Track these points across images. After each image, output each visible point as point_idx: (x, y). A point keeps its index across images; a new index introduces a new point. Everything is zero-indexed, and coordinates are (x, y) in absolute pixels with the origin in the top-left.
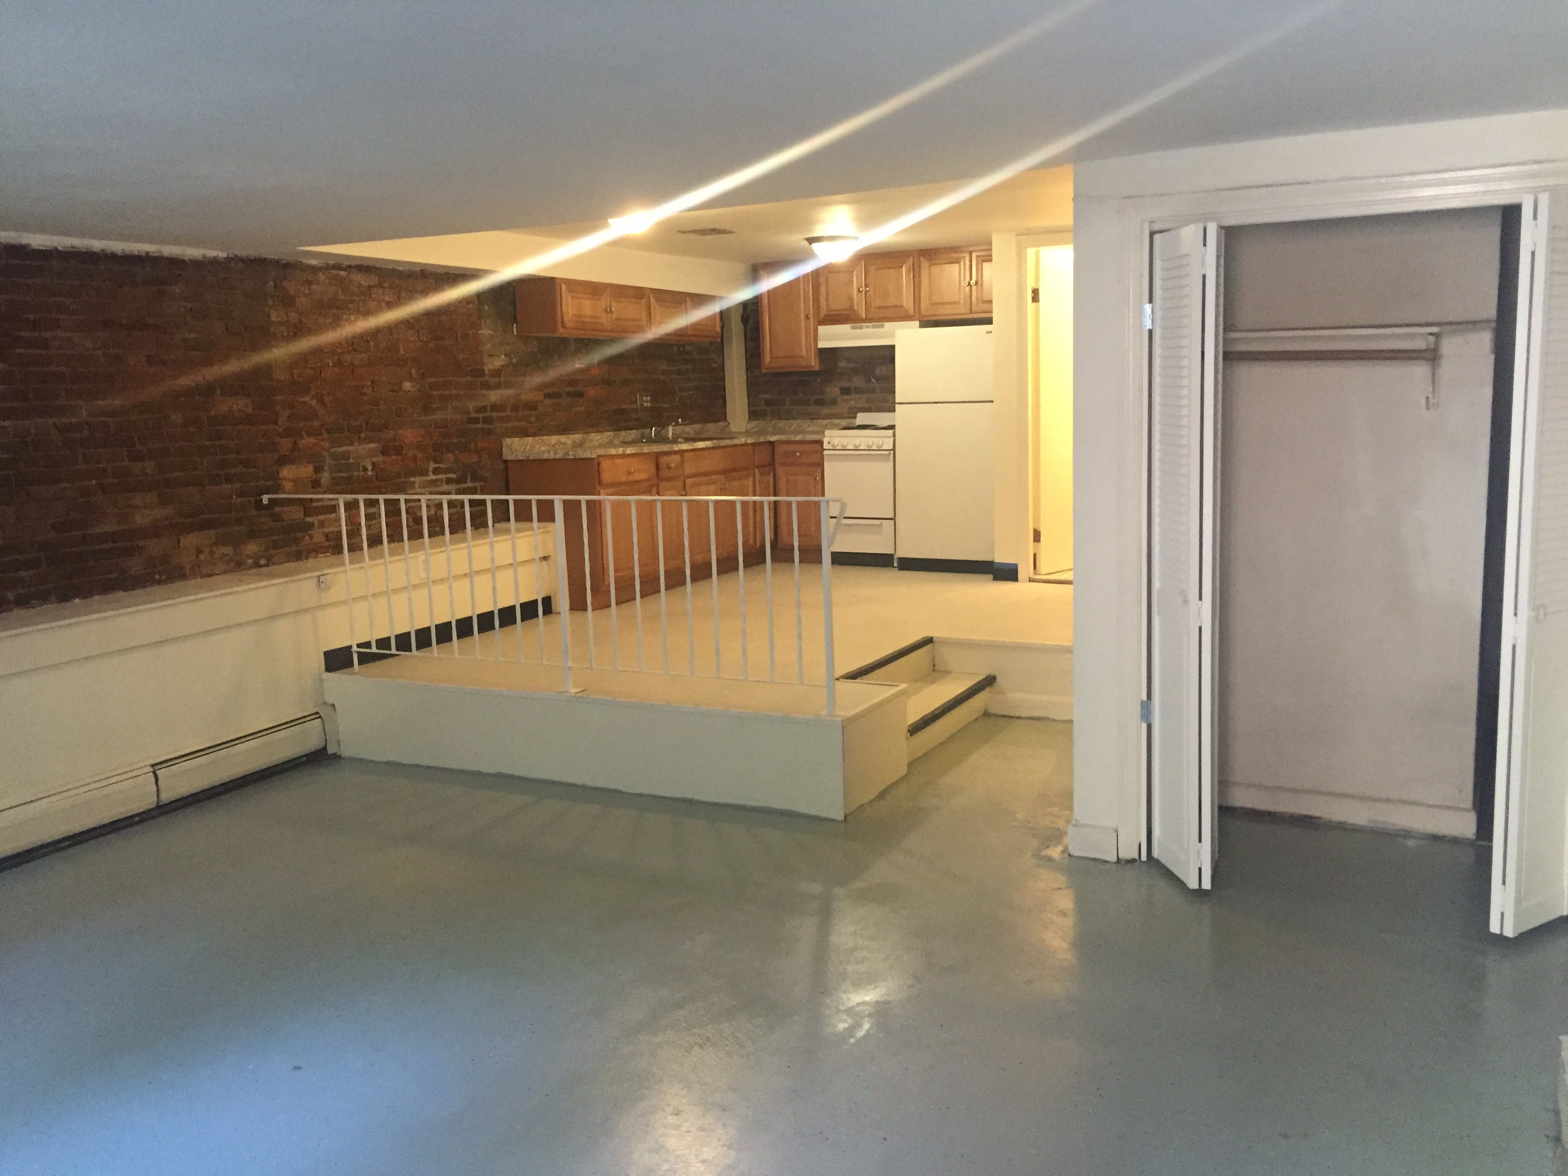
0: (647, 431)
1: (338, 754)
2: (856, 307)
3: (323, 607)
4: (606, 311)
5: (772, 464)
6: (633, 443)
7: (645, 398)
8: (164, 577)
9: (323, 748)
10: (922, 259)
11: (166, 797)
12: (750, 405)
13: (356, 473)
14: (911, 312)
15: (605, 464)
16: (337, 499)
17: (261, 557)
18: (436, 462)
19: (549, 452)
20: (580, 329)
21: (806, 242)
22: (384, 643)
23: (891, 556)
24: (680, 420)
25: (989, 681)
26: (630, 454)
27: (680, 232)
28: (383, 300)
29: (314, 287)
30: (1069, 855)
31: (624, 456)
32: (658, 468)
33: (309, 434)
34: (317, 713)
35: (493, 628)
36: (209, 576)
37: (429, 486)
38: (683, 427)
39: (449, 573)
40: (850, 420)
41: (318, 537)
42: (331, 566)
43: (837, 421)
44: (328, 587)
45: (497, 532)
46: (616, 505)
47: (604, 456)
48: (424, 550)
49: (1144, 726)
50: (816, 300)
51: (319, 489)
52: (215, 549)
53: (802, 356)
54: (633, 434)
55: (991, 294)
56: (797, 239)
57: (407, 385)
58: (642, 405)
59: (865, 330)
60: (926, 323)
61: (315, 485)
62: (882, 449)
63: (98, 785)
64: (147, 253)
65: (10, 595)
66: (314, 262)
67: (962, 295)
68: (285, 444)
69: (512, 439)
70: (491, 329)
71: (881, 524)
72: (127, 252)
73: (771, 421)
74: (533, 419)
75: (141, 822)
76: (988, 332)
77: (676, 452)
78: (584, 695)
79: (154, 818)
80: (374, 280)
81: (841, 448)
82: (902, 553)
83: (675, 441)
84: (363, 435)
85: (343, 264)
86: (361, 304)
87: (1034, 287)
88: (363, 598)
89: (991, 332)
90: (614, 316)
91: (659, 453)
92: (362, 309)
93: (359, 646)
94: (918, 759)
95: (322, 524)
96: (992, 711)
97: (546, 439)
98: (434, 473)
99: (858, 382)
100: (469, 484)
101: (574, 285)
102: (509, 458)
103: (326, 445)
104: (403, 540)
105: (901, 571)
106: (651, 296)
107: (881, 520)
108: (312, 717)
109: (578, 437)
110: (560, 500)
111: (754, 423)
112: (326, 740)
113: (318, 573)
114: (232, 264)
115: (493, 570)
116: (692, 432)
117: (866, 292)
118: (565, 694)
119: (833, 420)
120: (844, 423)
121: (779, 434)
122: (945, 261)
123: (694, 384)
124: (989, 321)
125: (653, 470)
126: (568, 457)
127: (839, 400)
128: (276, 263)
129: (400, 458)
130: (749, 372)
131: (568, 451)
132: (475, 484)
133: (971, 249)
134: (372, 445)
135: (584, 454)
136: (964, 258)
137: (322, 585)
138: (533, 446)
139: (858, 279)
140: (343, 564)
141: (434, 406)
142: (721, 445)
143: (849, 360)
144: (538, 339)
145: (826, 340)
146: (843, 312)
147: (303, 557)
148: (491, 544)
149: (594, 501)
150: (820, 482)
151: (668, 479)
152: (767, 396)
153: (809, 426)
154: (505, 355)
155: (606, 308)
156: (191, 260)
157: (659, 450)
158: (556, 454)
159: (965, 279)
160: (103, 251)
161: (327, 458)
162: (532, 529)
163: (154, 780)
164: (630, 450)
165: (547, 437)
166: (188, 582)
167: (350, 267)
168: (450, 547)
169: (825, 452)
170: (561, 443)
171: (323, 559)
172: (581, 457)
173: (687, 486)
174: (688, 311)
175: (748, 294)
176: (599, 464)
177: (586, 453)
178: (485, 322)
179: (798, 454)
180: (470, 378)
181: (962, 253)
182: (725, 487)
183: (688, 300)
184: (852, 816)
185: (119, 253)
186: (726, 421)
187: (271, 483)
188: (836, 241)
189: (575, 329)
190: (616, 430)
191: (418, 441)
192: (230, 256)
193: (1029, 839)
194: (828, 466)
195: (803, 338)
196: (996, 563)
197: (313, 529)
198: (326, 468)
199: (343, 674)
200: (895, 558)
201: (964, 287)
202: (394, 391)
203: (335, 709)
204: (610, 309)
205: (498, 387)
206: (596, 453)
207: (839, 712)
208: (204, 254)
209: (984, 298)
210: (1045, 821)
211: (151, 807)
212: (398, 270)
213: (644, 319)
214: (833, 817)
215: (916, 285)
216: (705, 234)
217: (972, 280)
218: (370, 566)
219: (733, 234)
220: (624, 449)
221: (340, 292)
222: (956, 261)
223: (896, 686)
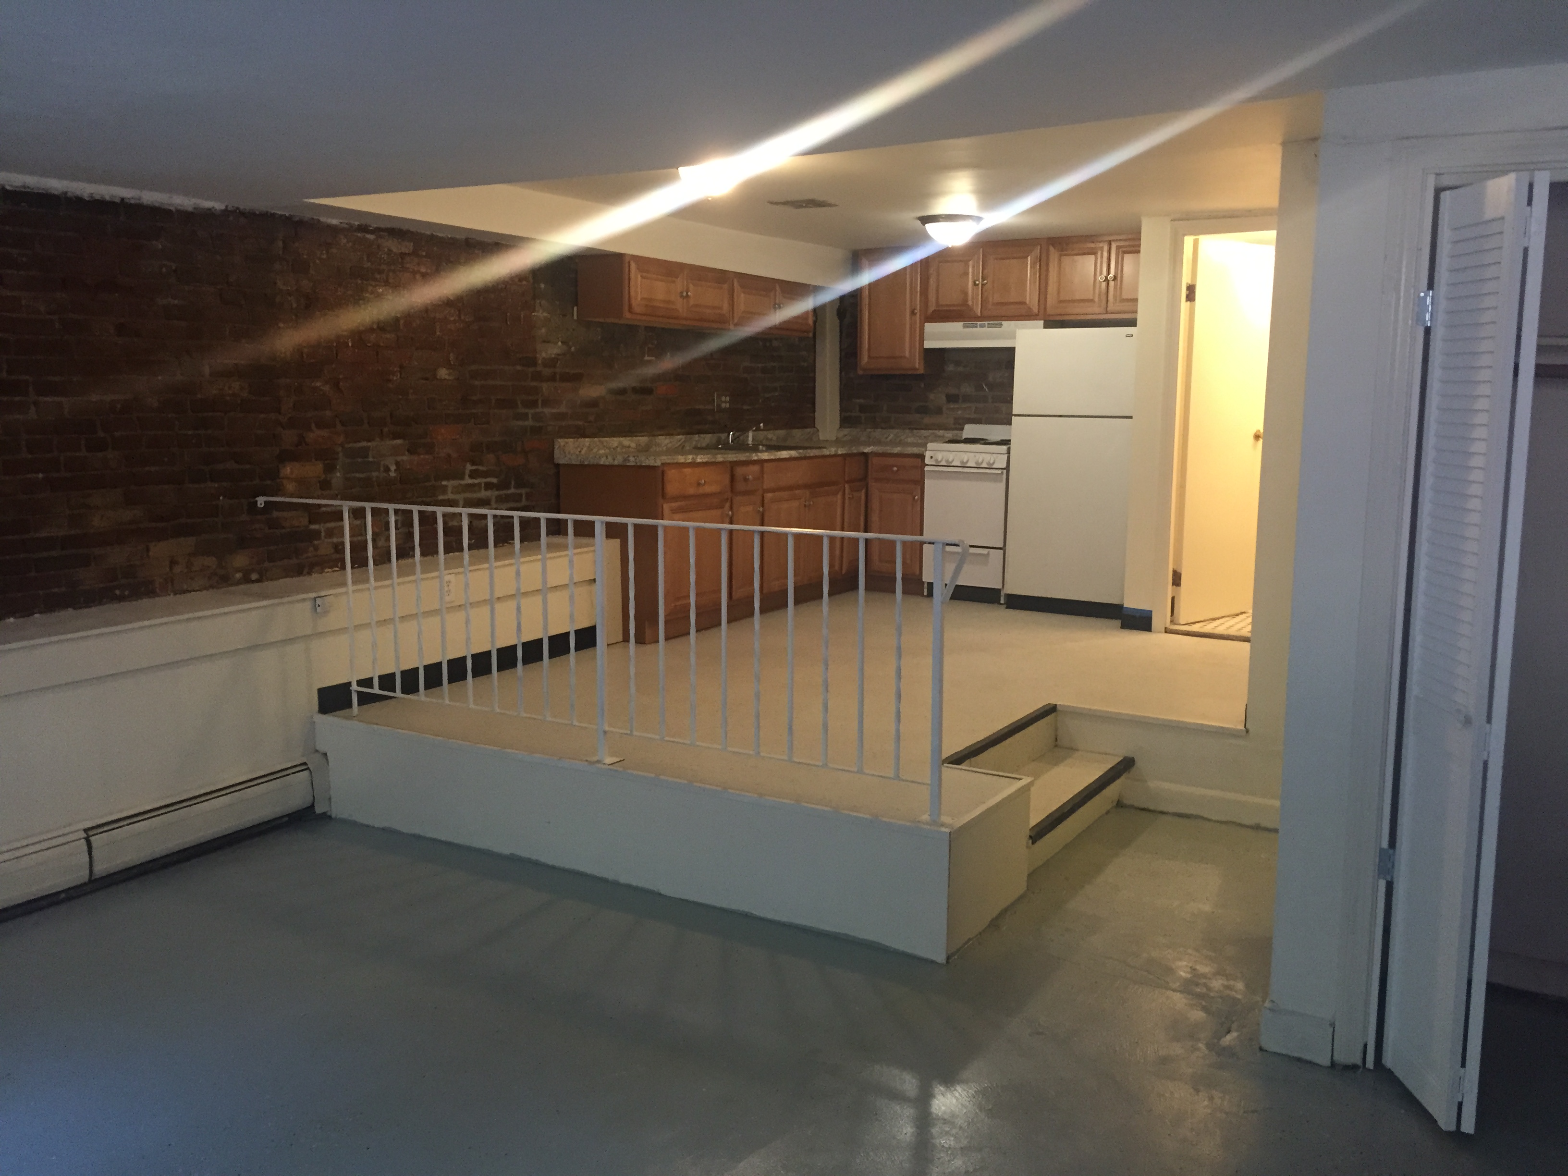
0: (723, 436)
1: (329, 814)
2: (970, 303)
3: (322, 634)
4: (682, 296)
5: (864, 478)
6: (706, 449)
7: (723, 399)
8: (127, 593)
9: (308, 807)
10: (1051, 248)
11: (101, 868)
12: (842, 410)
13: (375, 474)
14: (1035, 310)
15: (671, 474)
16: (342, 506)
17: (253, 570)
18: (473, 464)
19: (607, 457)
20: (649, 315)
21: (919, 222)
22: (387, 681)
23: (997, 592)
24: (761, 424)
25: (1126, 765)
26: (701, 463)
27: (772, 203)
28: (419, 272)
29: (334, 251)
30: (1261, 1049)
31: (694, 465)
32: (732, 479)
33: (318, 426)
34: (305, 764)
35: (515, 665)
36: (185, 592)
37: (465, 492)
38: (765, 432)
39: (466, 597)
40: (956, 432)
41: (325, 547)
42: (332, 586)
43: (941, 432)
44: (326, 612)
46: (672, 532)
47: (669, 464)
49: (1382, 884)
50: (924, 292)
51: (326, 494)
52: (193, 560)
53: (905, 357)
54: (707, 439)
55: (1136, 289)
56: (907, 218)
57: (443, 373)
58: (719, 406)
59: (979, 329)
60: (1050, 324)
61: (325, 485)
62: (994, 467)
64: (123, 199)
66: (335, 222)
67: (1097, 291)
68: (288, 436)
69: (566, 440)
70: (547, 311)
71: (988, 553)
72: (98, 197)
73: (865, 429)
74: (592, 418)
75: (69, 899)
76: (1127, 336)
77: (755, 462)
78: (620, 767)
79: (85, 894)
80: (407, 247)
81: (946, 464)
82: (1010, 589)
83: (755, 449)
84: (386, 430)
85: (370, 226)
86: (391, 274)
87: (1190, 282)
88: (367, 626)
89: (1132, 336)
90: (692, 302)
91: (736, 462)
92: (391, 281)
93: (360, 683)
94: (1041, 866)
95: (327, 534)
96: (1126, 802)
97: (606, 441)
98: (471, 477)
99: (967, 389)
100: (512, 491)
101: (645, 263)
102: (562, 462)
103: (341, 439)
104: (414, 557)
105: (1008, 610)
106: (735, 281)
107: (989, 550)
108: (298, 769)
109: (643, 440)
110: (602, 522)
111: (846, 431)
112: (314, 796)
113: (313, 595)
114: (231, 218)
116: (775, 438)
117: (982, 285)
118: (600, 765)
119: (936, 431)
120: (949, 435)
121: (874, 444)
122: (1075, 252)
123: (778, 384)
124: (1133, 323)
125: (727, 482)
126: (628, 464)
127: (944, 409)
128: (287, 220)
129: (430, 457)
130: (843, 373)
131: (629, 456)
132: (518, 491)
133: (1111, 238)
134: (397, 442)
135: (647, 461)
136: (1102, 249)
137: (318, 609)
138: (590, 449)
139: (973, 271)
140: (344, 584)
141: (474, 398)
142: (808, 455)
143: (958, 363)
144: (601, 324)
145: (934, 339)
146: (953, 308)
147: (305, 572)
150: (919, 502)
151: (745, 494)
152: (862, 401)
153: (908, 437)
154: (562, 342)
155: (682, 293)
156: (177, 211)
157: (735, 459)
158: (614, 460)
159: (1101, 274)
160: (66, 193)
161: (341, 455)
163: (85, 848)
164: (700, 459)
165: (607, 439)
169: (926, 468)
170: (624, 447)
172: (644, 464)
173: (766, 501)
174: (777, 301)
175: (847, 286)
176: (663, 473)
177: (649, 460)
178: (540, 303)
179: (895, 469)
180: (519, 368)
181: (1100, 242)
182: (810, 505)
183: (778, 288)
184: (956, 957)
185: (86, 196)
186: (815, 427)
187: (269, 482)
188: (954, 222)
189: (644, 315)
190: (689, 434)
191: (453, 439)
192: (229, 209)
193: (1198, 1015)
194: (929, 484)
195: (907, 340)
196: (1126, 607)
197: (319, 538)
198: (338, 467)
199: (339, 717)
200: (1002, 593)
201: (1100, 282)
202: (427, 379)
203: (327, 760)
204: (687, 293)
205: (552, 378)
206: (661, 460)
207: (945, 819)
208: (195, 204)
209: (1125, 296)
210: (1217, 984)
211: (82, 881)
212: (437, 236)
213: (726, 306)
214: (933, 958)
215: (1043, 277)
216: (801, 207)
217: (1110, 275)
218: (376, 588)
219: (834, 208)
220: (695, 456)
221: (365, 259)
222: (1093, 252)
223: (1016, 778)
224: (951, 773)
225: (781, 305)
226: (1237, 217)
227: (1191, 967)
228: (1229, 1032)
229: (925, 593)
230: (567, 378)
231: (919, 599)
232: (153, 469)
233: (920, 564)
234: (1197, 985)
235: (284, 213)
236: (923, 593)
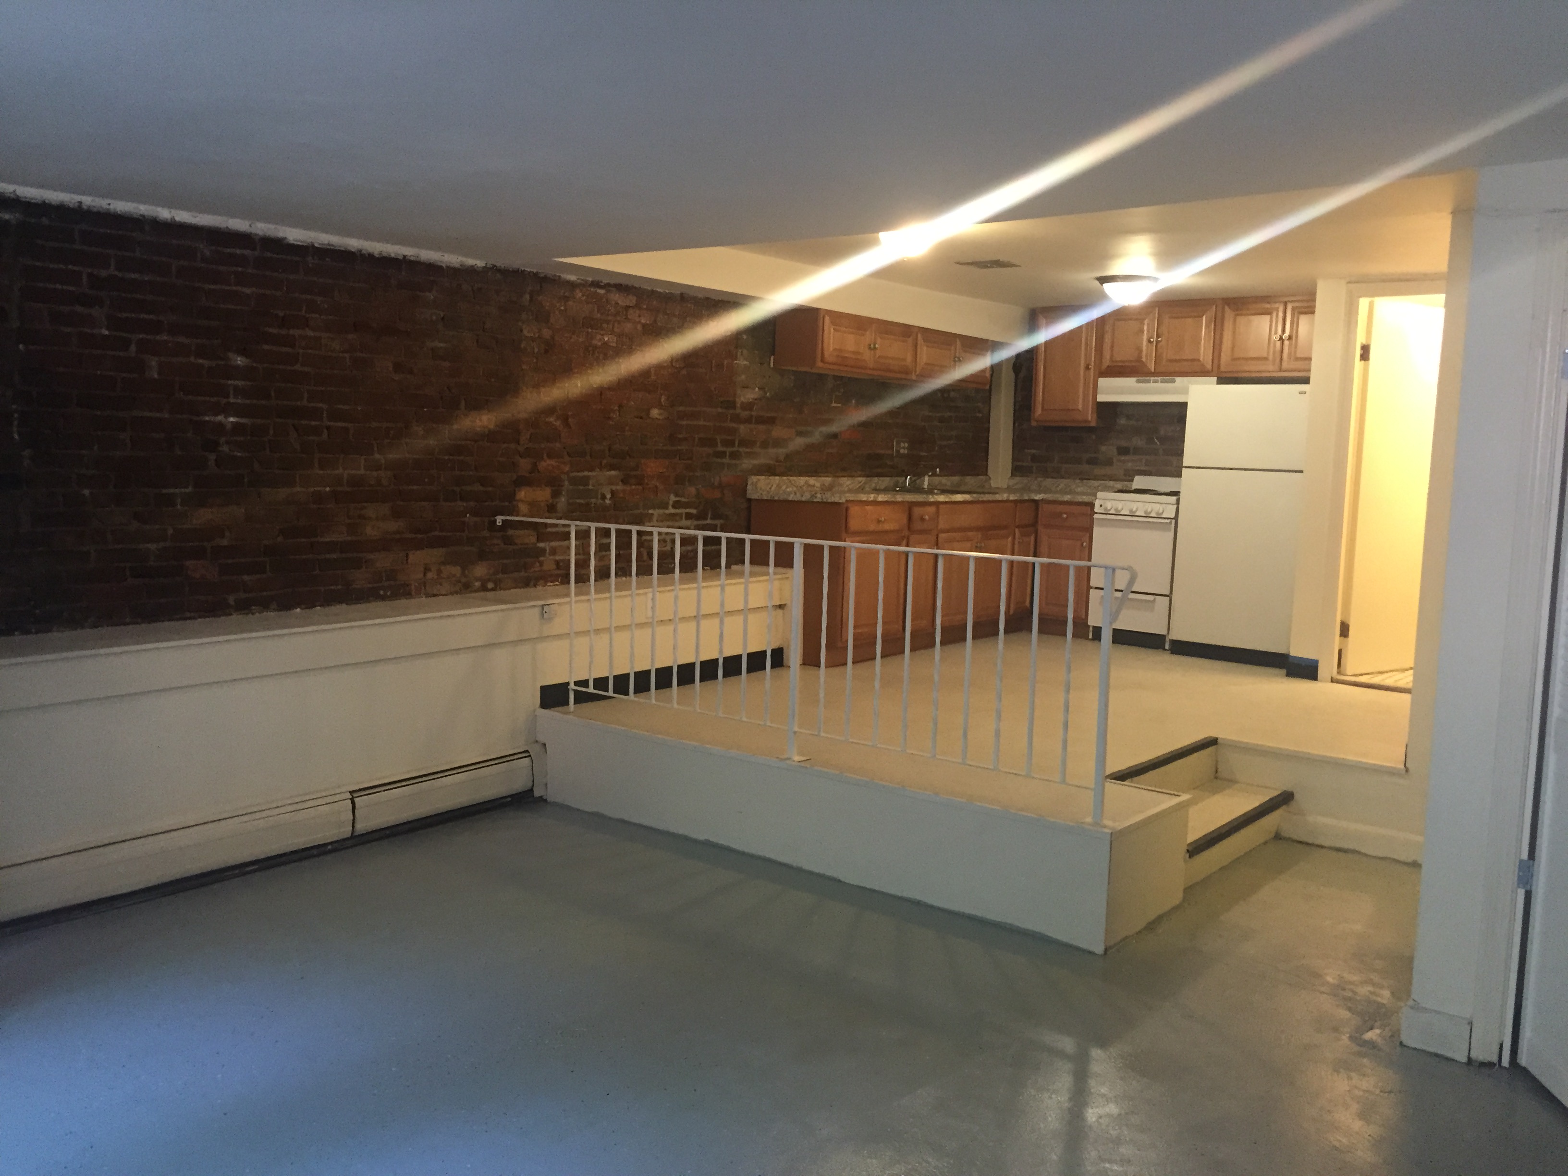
0: (901, 480)
1: (544, 798)
2: (1144, 359)
3: (542, 638)
4: (870, 348)
5: (1034, 524)
6: (885, 490)
7: (902, 445)
8: (388, 593)
9: (530, 790)
10: (1227, 308)
11: (361, 827)
12: (1014, 460)
13: (593, 501)
14: (1209, 367)
15: (854, 510)
16: (569, 526)
17: (489, 580)
18: (676, 495)
19: (795, 494)
20: (840, 365)
21: (1097, 283)
22: (601, 683)
23: (1162, 638)
24: (938, 470)
25: (1285, 799)
26: (881, 502)
27: (958, 263)
28: (640, 323)
29: (570, 303)
30: (1401, 1043)
31: (875, 503)
32: (910, 518)
33: (549, 456)
34: (527, 751)
35: (716, 677)
36: (434, 595)
37: (668, 521)
38: (941, 478)
39: (675, 613)
40: (1126, 483)
41: (548, 564)
42: (558, 596)
43: (1111, 483)
44: (550, 619)
45: (730, 574)
46: (863, 556)
47: (854, 501)
48: (651, 587)
49: (1521, 893)
50: (1099, 350)
51: (554, 515)
52: (443, 568)
53: (1078, 410)
54: (885, 482)
55: (1310, 347)
56: (1086, 278)
57: (655, 413)
58: (898, 451)
59: (1152, 385)
60: (1222, 381)
61: (551, 509)
62: (1163, 517)
63: (290, 808)
64: (405, 256)
65: (231, 600)
66: (572, 278)
67: (1271, 350)
68: (524, 464)
69: (758, 477)
70: (746, 359)
71: (1155, 599)
72: (385, 254)
73: (1036, 478)
74: (782, 458)
75: (334, 851)
76: (1301, 393)
77: (930, 504)
78: (807, 765)
79: (347, 848)
80: (631, 300)
81: (1114, 513)
82: (1176, 635)
83: (930, 491)
84: (604, 462)
85: (601, 282)
86: (616, 325)
87: (1364, 342)
88: (586, 633)
89: (1305, 393)
90: (878, 353)
91: (912, 503)
92: (616, 330)
93: (577, 683)
94: (1197, 883)
95: (554, 551)
96: (1284, 834)
97: (794, 480)
98: (674, 507)
99: (1138, 442)
100: (709, 521)
101: (838, 318)
102: (754, 496)
103: (567, 468)
104: (631, 575)
105: (1172, 656)
106: (919, 336)
107: (1155, 597)
108: (520, 756)
109: (828, 480)
110: (801, 544)
111: (1017, 479)
112: (533, 781)
113: (542, 603)
114: (490, 274)
115: (722, 614)
116: (949, 483)
117: (1157, 342)
118: (788, 762)
119: (1107, 482)
120: (1119, 485)
121: (1045, 493)
123: (954, 433)
124: (1306, 381)
125: (905, 521)
126: (814, 500)
127: (1115, 460)
128: (534, 276)
129: (640, 487)
130: (1017, 425)
131: (816, 494)
132: (714, 521)
133: (1286, 299)
134: (613, 473)
135: (832, 498)
136: (1277, 310)
137: (544, 615)
138: (779, 486)
139: (1148, 329)
140: (568, 595)
141: (680, 436)
142: (981, 499)
143: (1128, 417)
144: (795, 373)
145: (1108, 393)
146: (1127, 364)
147: (532, 583)
148: (723, 588)
149: (838, 548)
150: (1087, 549)
151: (921, 532)
152: (1033, 451)
153: (1079, 486)
154: (759, 388)
155: (870, 345)
156: (448, 267)
157: (914, 500)
158: (802, 496)
159: (1276, 333)
160: (360, 251)
161: (566, 483)
162: (768, 574)
163: (350, 807)
164: (881, 498)
165: (795, 478)
166: (413, 601)
167: (608, 285)
168: (678, 586)
169: (1096, 516)
170: (809, 486)
171: (551, 588)
172: (829, 501)
173: (940, 540)
174: (957, 355)
175: (1025, 344)
176: (847, 509)
177: (834, 497)
178: (742, 352)
179: (1065, 516)
180: (720, 410)
181: (1276, 303)
182: (981, 546)
183: (958, 343)
184: (1113, 950)
185: (376, 254)
186: (986, 475)
187: (507, 504)
188: (1131, 282)
189: (834, 364)
190: (868, 476)
191: (661, 472)
192: (488, 266)
193: (1344, 1014)
194: (1098, 532)
195: (1081, 390)
196: (1292, 656)
197: (544, 555)
198: (563, 493)
199: (558, 712)
200: (1167, 640)
201: (1275, 341)
202: (641, 418)
203: (546, 749)
204: (875, 345)
205: (748, 421)
206: (845, 497)
207: (1107, 822)
208: (461, 261)
209: (1299, 355)
210: (1364, 990)
211: (345, 837)
212: (657, 291)
213: (909, 358)
214: (1092, 949)
215: (1217, 337)
216: (986, 267)
217: (1285, 335)
218: (595, 599)
219: (1017, 268)
220: (876, 495)
221: (596, 310)
222: (1268, 313)
223: (1174, 795)
224: (1114, 788)
225: (961, 359)
226: (1408, 280)
227: (1339, 975)
228: (1371, 1028)
229: (1090, 637)
230: (761, 420)
231: (1084, 642)
232: (415, 487)
233: (1086, 610)
234: (1344, 989)
235: (532, 270)
236: (1089, 636)
